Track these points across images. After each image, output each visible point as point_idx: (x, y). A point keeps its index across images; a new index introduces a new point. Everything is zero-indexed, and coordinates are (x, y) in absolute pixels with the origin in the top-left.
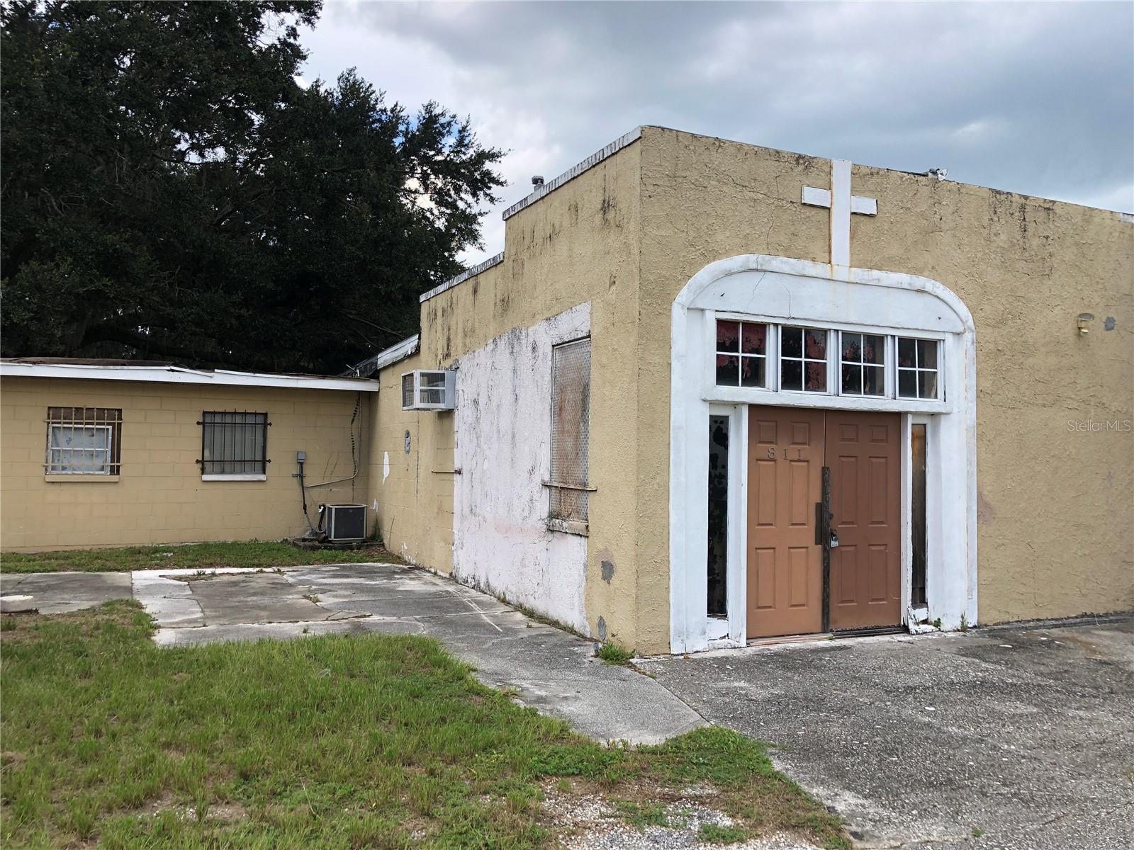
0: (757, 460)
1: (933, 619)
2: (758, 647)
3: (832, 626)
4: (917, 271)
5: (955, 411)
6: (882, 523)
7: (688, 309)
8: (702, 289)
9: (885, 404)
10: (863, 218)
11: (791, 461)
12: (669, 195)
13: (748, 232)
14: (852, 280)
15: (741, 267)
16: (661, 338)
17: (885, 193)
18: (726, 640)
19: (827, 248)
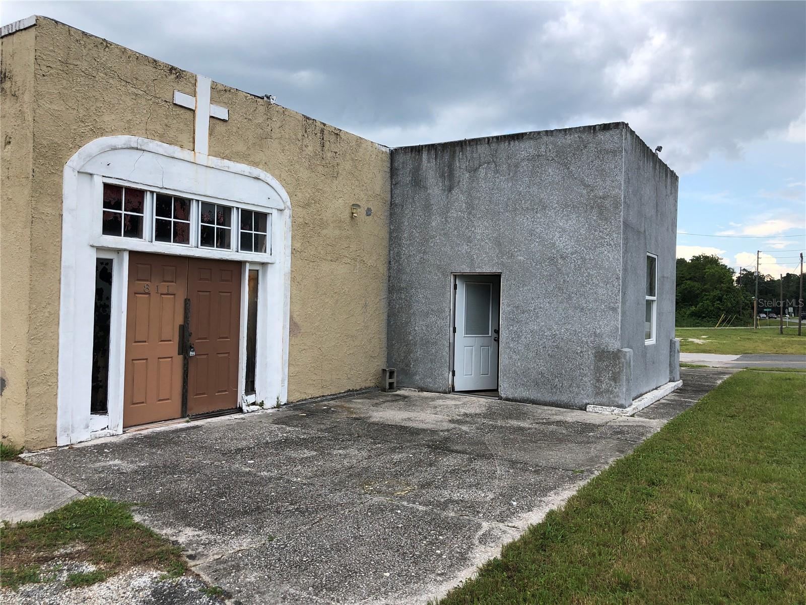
0: (135, 293)
1: (259, 401)
2: (132, 432)
3: (188, 413)
4: (255, 164)
5: (277, 262)
6: (227, 338)
7: (78, 172)
8: (91, 158)
9: (231, 255)
10: (218, 122)
11: (161, 294)
12: (61, 77)
13: (131, 118)
14: (209, 165)
15: (124, 144)
16: (54, 194)
17: (235, 106)
18: (106, 430)
19: (191, 139)
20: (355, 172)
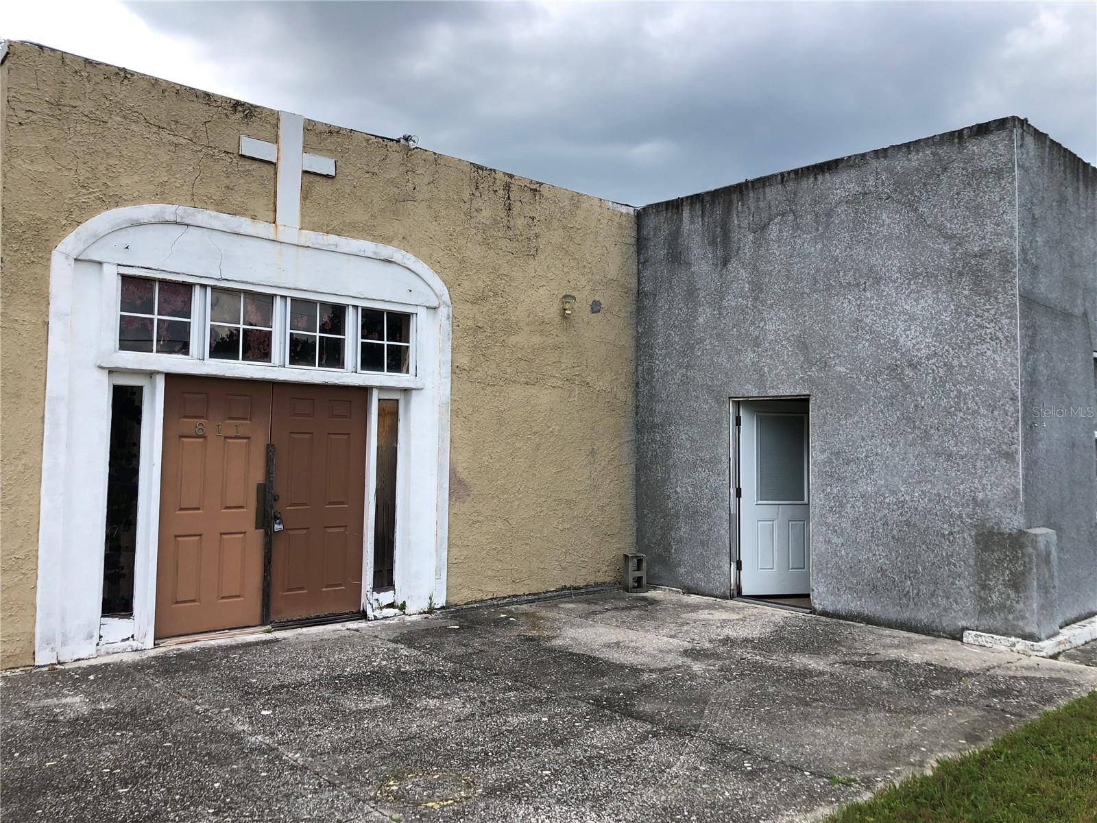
0: (181, 437)
1: (399, 602)
2: (171, 646)
3: (273, 617)
4: (385, 240)
5: (428, 386)
6: (342, 503)
7: (76, 260)
8: (97, 239)
9: (343, 377)
10: (317, 178)
11: (226, 438)
12: (49, 124)
13: (166, 179)
14: (302, 242)
15: (153, 217)
16: (34, 292)
17: (347, 155)
18: (130, 642)
19: (271, 206)
20: (569, 246)
